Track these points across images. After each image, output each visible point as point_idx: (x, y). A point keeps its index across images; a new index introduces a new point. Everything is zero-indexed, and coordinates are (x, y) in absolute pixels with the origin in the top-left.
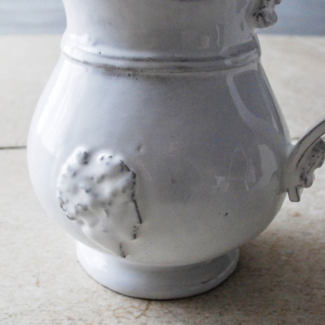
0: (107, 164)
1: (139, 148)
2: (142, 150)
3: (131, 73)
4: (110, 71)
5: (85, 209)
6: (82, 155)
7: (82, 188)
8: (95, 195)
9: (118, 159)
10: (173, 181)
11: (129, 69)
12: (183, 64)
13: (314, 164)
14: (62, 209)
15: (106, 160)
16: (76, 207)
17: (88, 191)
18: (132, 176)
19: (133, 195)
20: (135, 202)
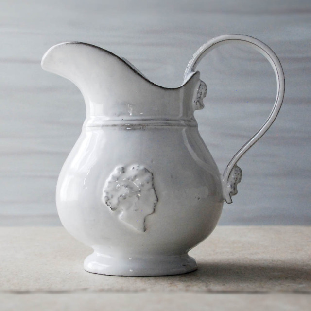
0: (137, 170)
1: (152, 162)
2: (154, 162)
3: (141, 127)
4: (131, 127)
5: (125, 198)
6: (121, 169)
7: (123, 186)
8: (131, 188)
9: (142, 167)
10: (172, 177)
11: (140, 125)
12: (167, 122)
13: (237, 178)
14: (107, 205)
15: (136, 168)
16: (118, 198)
17: (126, 186)
18: (151, 174)
19: (153, 185)
20: (154, 188)
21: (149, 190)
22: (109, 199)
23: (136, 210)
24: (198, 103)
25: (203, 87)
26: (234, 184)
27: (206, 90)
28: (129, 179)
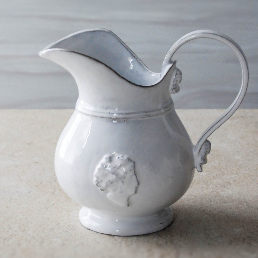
0: (122, 160)
3: (125, 120)
4: (116, 120)
5: (112, 183)
6: (109, 158)
7: (110, 173)
8: (117, 175)
9: (126, 157)
11: (124, 118)
12: (147, 114)
13: (206, 152)
14: (97, 186)
15: (121, 158)
16: (107, 183)
17: (113, 174)
18: (133, 164)
19: (135, 172)
20: (136, 175)
21: (131, 176)
22: (99, 183)
23: (121, 192)
24: (174, 90)
25: (179, 76)
26: (204, 156)
27: (181, 77)
28: (115, 167)
